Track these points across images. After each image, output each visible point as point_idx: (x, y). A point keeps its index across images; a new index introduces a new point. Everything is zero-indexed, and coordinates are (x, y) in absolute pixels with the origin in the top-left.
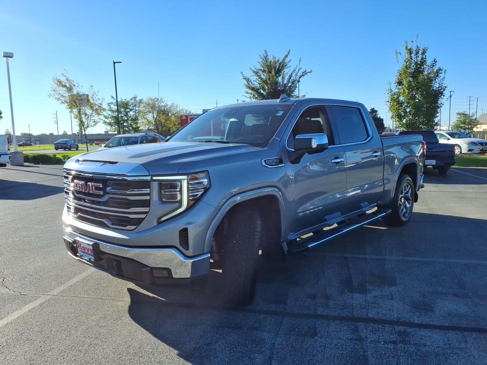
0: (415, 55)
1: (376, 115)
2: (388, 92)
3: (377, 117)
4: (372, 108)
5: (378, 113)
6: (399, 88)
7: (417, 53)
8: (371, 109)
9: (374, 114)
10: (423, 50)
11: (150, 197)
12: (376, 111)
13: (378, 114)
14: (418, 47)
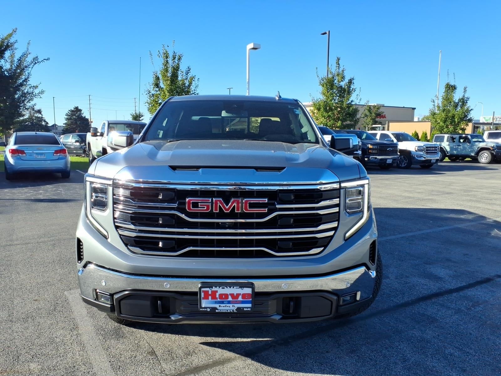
0: (172, 60)
1: (80, 114)
2: (146, 93)
3: (82, 116)
4: (76, 107)
5: (82, 111)
6: (156, 90)
7: (174, 58)
8: (74, 107)
9: (79, 113)
10: (179, 56)
11: (339, 209)
12: (80, 110)
13: (83, 113)
14: (175, 52)
